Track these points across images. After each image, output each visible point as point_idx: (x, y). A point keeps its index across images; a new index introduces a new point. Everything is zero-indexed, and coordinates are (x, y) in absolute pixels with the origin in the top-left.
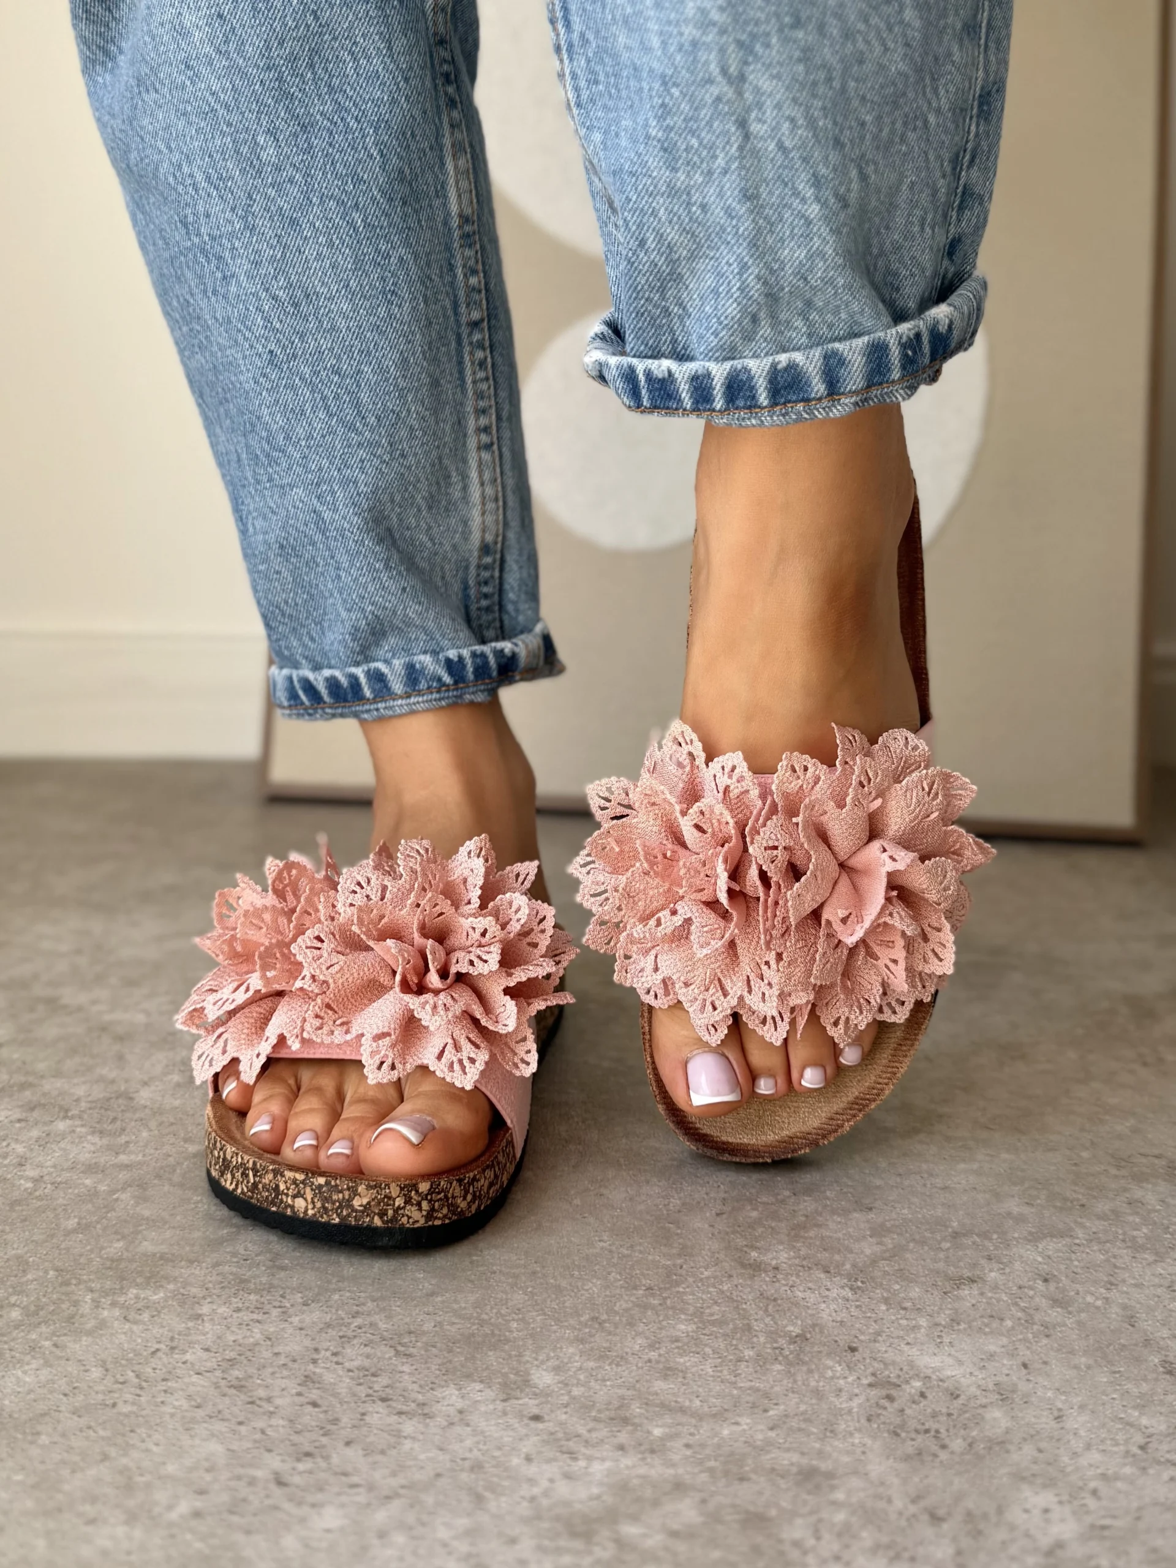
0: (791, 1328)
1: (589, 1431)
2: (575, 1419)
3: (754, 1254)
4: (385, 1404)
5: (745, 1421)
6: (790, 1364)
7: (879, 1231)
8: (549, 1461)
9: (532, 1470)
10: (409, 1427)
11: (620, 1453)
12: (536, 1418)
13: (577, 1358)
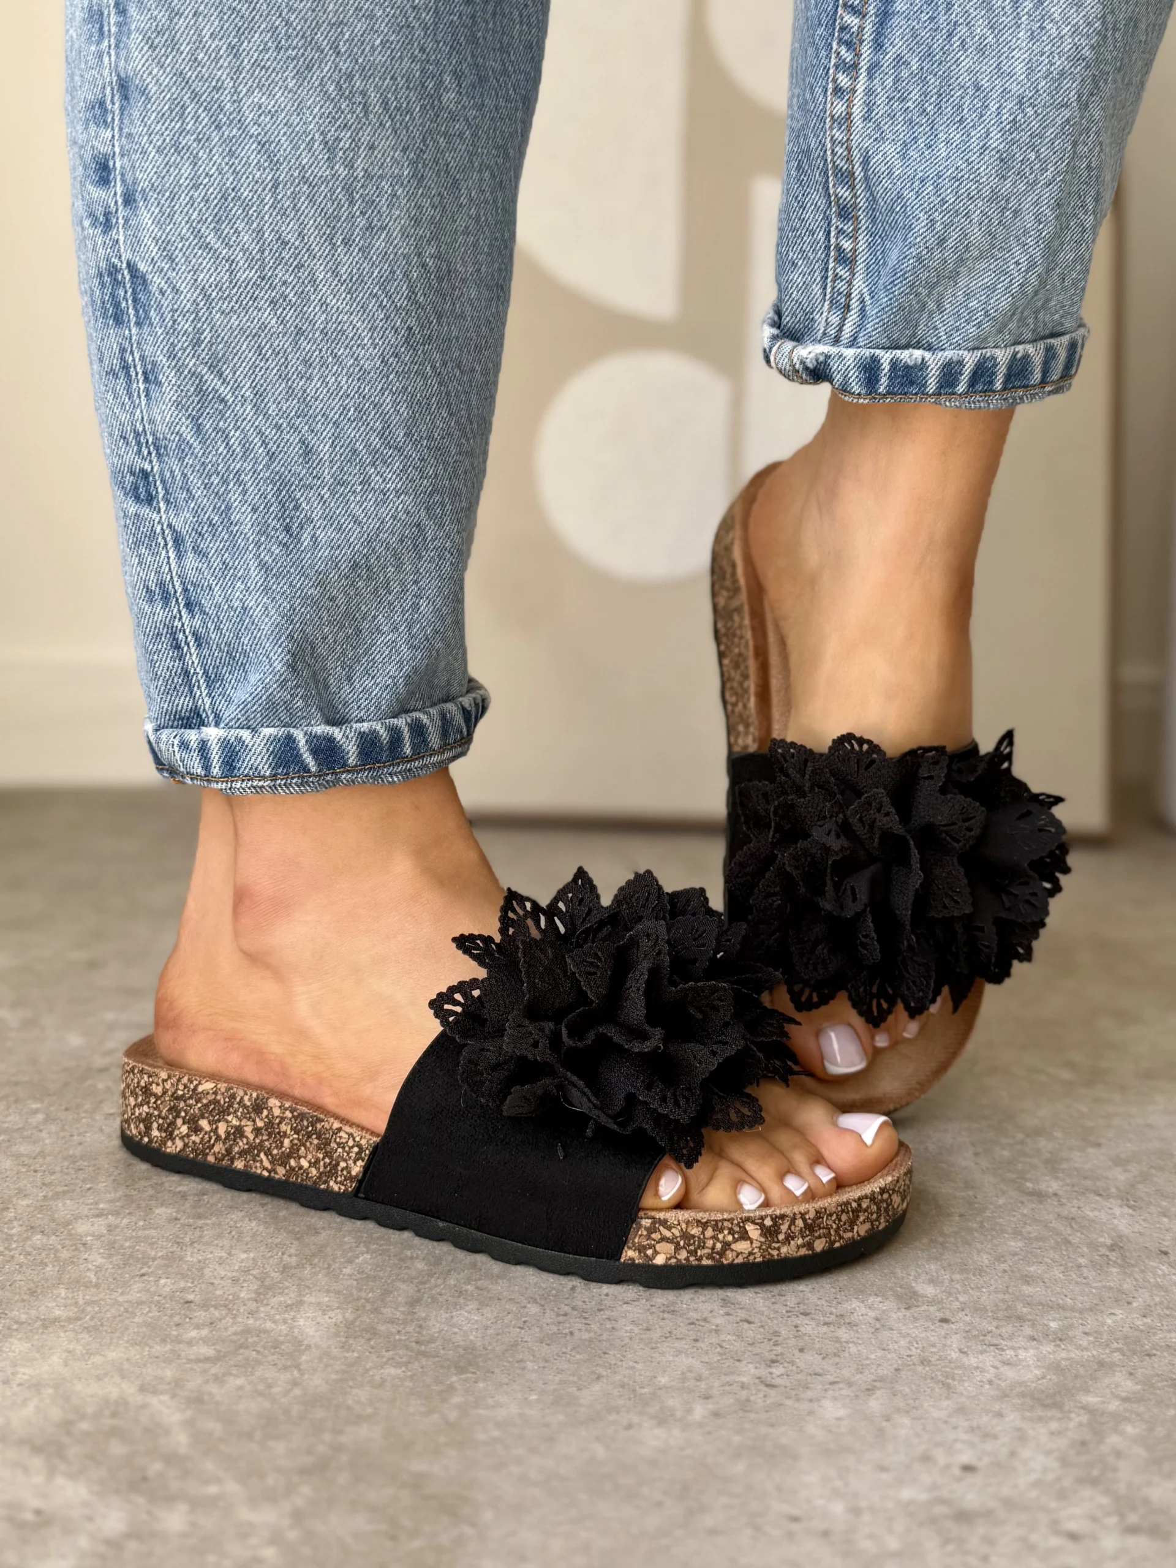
0: (1102, 1240)
1: (997, 1327)
2: (978, 1320)
3: (1029, 1185)
4: (808, 1317)
5: (1120, 1314)
6: (1121, 1266)
7: (1120, 1162)
8: (981, 1353)
9: (972, 1360)
10: (843, 1334)
11: (1035, 1342)
12: (944, 1321)
13: (943, 1272)
